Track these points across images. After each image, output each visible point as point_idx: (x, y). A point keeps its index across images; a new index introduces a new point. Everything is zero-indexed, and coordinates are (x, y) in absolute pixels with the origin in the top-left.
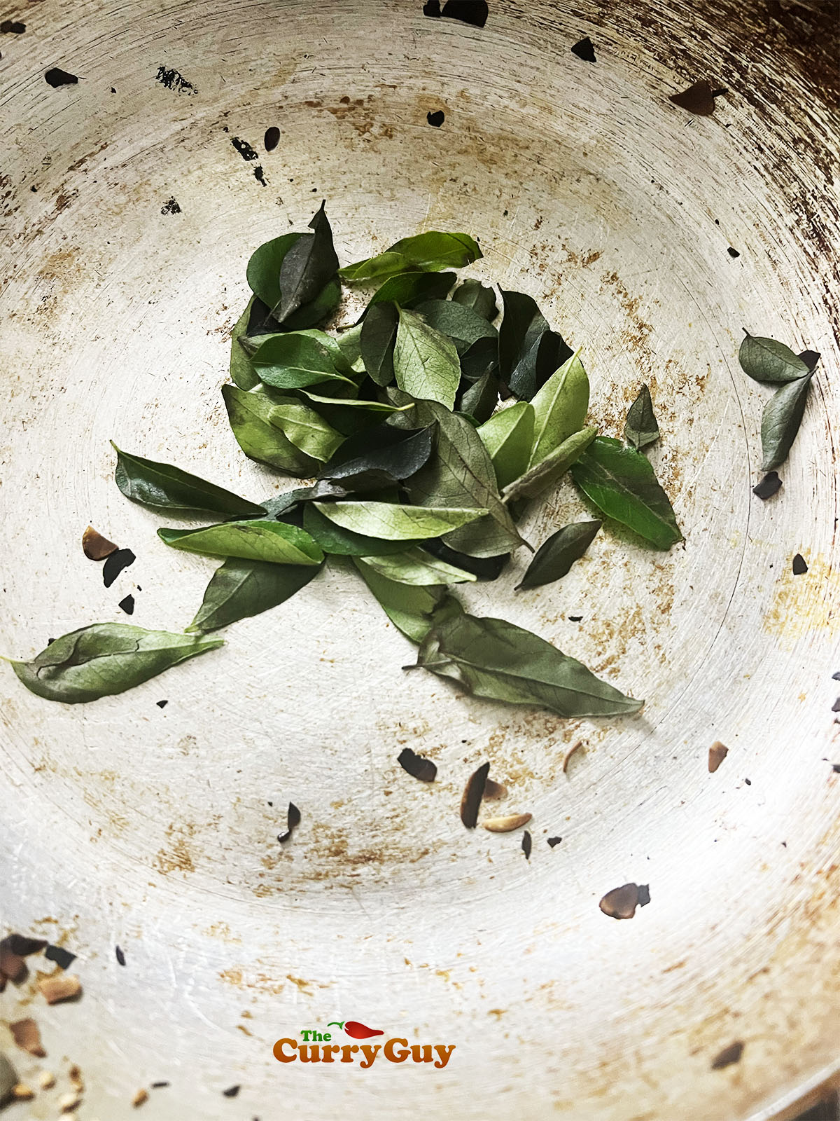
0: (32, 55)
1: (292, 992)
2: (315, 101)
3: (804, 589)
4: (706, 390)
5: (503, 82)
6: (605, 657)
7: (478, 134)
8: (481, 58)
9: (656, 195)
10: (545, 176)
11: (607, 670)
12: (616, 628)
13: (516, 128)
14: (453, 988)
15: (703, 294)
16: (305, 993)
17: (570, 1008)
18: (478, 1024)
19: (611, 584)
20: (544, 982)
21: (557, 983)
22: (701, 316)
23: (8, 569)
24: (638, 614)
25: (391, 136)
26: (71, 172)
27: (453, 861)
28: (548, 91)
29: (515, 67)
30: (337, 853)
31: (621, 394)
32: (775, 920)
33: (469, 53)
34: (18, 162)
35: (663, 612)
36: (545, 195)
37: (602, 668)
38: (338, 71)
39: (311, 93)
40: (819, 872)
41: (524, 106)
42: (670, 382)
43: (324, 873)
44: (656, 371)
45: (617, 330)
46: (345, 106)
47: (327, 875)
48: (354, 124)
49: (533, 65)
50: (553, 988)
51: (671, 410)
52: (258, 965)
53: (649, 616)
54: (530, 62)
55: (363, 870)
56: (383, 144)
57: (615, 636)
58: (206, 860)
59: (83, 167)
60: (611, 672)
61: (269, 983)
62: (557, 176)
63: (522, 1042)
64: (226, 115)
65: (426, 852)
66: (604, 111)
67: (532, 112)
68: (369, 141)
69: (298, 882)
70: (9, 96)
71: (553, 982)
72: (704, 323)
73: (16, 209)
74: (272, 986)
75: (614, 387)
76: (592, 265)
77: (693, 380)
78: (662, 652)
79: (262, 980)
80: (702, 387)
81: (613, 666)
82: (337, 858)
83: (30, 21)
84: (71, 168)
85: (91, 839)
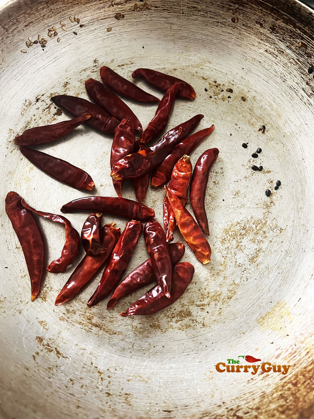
0: (123, 26)
1: (53, 354)
2: (205, 78)
3: (278, 315)
4: (281, 234)
5: (269, 100)
6: (202, 303)
7: (252, 113)
8: (265, 89)
9: (300, 161)
10: (267, 137)
11: (200, 307)
12: (210, 295)
13: (266, 117)
14: (100, 379)
15: (298, 201)
16: (58, 356)
17: (130, 405)
18: (101, 394)
19: (217, 281)
20: (128, 393)
21: (131, 395)
22: (293, 209)
23: (38, 183)
24: (220, 295)
25: (224, 101)
26: (118, 67)
27: (122, 341)
28: (282, 110)
29: (275, 97)
30: (89, 319)
31: (253, 222)
32: (205, 415)
33: (262, 85)
34: (103, 57)
35: (228, 298)
36: (264, 143)
37: (199, 306)
38: (218, 72)
39: (205, 75)
40: (227, 408)
41: (272, 111)
42: (271, 225)
43: (82, 323)
44: (269, 219)
45: (263, 199)
46: (214, 84)
47: (83, 324)
48: (214, 91)
49: (282, 99)
50: (129, 396)
51: (267, 235)
52: (49, 340)
53: (223, 297)
54: (281, 98)
55: (94, 328)
56: (220, 102)
57: (209, 298)
58: (50, 300)
59: (123, 67)
60: (201, 309)
61: (49, 347)
62: (271, 139)
63: (110, 407)
64: (175, 70)
65: (115, 334)
66: (297, 125)
67: (274, 114)
68: (216, 99)
69: (73, 322)
70: (110, 36)
71: (130, 394)
72: (293, 212)
73: (96, 72)
74: (49, 349)
75: (252, 218)
76: (267, 174)
77: (279, 228)
78: (220, 311)
79: (47, 345)
80: (281, 232)
81: (203, 307)
82: (88, 321)
83: (126, 16)
84: (119, 66)
85: (22, 277)
